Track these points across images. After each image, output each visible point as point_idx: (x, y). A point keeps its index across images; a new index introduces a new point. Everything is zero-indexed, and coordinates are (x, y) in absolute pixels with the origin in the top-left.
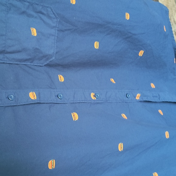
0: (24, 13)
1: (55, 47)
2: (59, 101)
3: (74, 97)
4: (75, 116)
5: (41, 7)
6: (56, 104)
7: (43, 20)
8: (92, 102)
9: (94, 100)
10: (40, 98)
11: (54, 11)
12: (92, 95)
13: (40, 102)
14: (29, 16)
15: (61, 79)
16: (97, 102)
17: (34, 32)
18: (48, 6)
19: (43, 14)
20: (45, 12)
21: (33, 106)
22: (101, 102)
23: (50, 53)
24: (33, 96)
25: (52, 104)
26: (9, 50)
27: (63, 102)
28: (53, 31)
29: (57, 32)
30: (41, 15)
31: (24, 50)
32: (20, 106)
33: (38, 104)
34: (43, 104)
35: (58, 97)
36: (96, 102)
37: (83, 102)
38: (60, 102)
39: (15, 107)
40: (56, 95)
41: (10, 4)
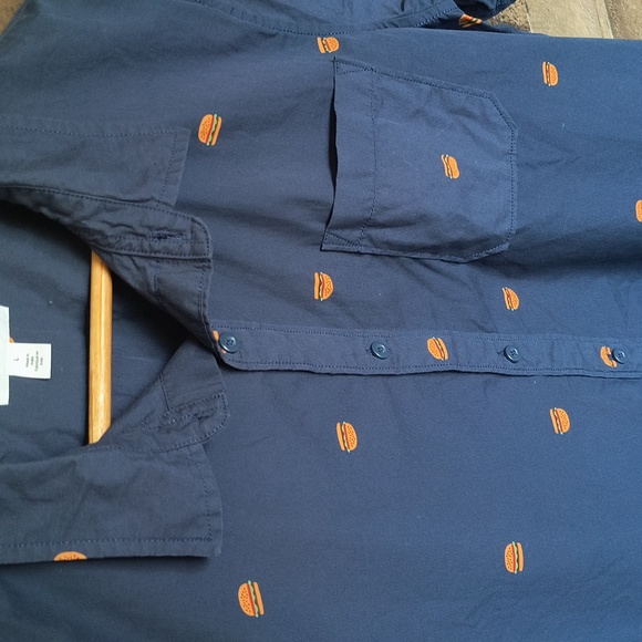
0: (418, 113)
1: (515, 214)
2: (510, 369)
3: (551, 355)
4: (561, 421)
5: (463, 97)
6: (502, 379)
7: (473, 135)
8: (608, 375)
9: (613, 371)
10: (456, 355)
11: (501, 106)
12: (604, 352)
13: (459, 369)
14: (433, 122)
15: (512, 299)
16: (623, 375)
17: (452, 168)
18: (482, 91)
19: (470, 115)
20: (476, 111)
21: (439, 378)
22: (633, 375)
23: (498, 232)
24: (437, 349)
25: (490, 376)
26: (380, 219)
27: (520, 373)
28: (503, 166)
29: (515, 167)
30: (466, 120)
31: (423, 219)
32: (404, 377)
33: (452, 375)
34: (467, 375)
35: (505, 355)
36: (618, 375)
37: (581, 372)
38: (514, 373)
39: (391, 378)
40: (500, 349)
41: (383, 89)
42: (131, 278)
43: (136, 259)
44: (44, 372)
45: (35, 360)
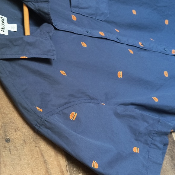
35: (117, 39)
42: (32, 7)
43: (33, 3)
44: (16, 30)
45: (14, 27)
